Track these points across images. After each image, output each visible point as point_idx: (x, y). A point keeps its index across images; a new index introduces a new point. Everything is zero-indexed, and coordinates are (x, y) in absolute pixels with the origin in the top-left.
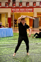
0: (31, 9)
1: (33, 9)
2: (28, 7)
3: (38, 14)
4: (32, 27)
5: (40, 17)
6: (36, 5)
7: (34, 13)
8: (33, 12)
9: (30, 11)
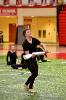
0: (13, 11)
1: (16, 11)
2: (7, 6)
3: (25, 19)
4: (14, 43)
5: (28, 25)
6: (21, 3)
7: (17, 17)
8: (15, 17)
9: (11, 14)
